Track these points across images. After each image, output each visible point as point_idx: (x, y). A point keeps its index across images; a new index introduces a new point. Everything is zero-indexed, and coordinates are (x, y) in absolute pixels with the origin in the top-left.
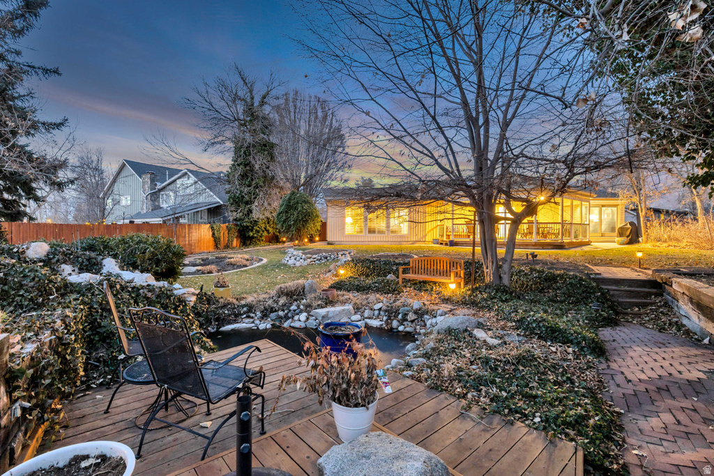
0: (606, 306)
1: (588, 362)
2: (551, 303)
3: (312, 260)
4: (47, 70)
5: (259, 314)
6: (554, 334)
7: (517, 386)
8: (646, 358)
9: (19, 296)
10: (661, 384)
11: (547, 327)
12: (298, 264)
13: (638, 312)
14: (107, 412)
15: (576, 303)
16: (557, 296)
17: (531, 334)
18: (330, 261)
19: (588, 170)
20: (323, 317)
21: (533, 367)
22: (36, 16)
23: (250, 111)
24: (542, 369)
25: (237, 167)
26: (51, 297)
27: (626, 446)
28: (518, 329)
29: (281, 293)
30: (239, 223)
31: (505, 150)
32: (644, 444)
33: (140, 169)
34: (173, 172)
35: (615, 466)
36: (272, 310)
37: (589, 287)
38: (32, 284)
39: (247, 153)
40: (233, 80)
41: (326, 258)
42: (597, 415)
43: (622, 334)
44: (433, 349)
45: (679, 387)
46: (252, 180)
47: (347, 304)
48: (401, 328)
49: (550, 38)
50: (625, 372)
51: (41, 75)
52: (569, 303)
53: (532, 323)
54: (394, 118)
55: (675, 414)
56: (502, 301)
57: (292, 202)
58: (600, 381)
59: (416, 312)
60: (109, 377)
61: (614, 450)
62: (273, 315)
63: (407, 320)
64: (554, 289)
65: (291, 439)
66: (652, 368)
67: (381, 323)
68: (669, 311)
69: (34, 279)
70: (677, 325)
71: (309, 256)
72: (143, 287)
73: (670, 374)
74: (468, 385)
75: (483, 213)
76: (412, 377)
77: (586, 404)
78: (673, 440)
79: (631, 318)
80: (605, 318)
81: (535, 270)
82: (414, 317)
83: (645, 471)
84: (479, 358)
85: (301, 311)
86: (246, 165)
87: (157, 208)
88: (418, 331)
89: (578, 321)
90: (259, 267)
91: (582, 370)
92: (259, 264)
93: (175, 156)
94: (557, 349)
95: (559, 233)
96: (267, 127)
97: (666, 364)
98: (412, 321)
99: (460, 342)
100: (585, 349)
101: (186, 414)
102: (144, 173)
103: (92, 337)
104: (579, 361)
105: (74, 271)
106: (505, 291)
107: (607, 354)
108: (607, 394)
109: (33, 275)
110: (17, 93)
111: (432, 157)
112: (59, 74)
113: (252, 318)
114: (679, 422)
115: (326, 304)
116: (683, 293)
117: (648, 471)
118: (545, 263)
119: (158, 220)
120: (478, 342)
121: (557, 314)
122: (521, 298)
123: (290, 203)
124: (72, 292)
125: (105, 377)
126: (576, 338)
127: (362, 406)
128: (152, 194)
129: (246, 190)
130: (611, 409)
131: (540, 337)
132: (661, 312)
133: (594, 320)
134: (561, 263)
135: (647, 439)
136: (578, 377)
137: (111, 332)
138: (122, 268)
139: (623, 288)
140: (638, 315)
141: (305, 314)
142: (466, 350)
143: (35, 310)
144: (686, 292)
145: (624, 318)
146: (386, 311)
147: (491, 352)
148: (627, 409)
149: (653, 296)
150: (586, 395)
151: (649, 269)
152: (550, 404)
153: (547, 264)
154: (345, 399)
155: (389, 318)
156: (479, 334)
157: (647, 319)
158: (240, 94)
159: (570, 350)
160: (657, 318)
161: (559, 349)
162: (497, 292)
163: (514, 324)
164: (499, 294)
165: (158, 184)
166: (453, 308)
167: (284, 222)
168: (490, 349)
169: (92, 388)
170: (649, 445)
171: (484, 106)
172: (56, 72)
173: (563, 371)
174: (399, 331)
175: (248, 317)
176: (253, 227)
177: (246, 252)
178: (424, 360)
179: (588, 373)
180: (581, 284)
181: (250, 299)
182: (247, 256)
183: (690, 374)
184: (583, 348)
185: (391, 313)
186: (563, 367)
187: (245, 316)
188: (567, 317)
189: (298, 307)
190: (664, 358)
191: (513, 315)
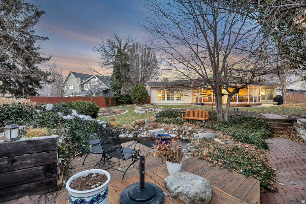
0: (268, 130)
1: (261, 151)
2: (245, 128)
3: (146, 111)
4: (44, 38)
5: (128, 132)
6: (246, 140)
7: (233, 159)
8: (285, 150)
9: (48, 123)
10: (291, 160)
11: (244, 138)
12: (140, 113)
13: (282, 133)
14: (83, 164)
15: (256, 129)
16: (247, 126)
17: (237, 140)
18: (153, 111)
19: (261, 74)
20: (153, 133)
21: (239, 153)
22: (40, 17)
23: (120, 51)
24: (242, 153)
25: (115, 74)
26: (59, 124)
27: (276, 182)
28: (232, 138)
29: (136, 124)
30: (115, 96)
31: (226, 67)
32: (284, 182)
33: (76, 75)
34: (89, 76)
35: (272, 188)
36: (133, 130)
37: (261, 122)
38: (52, 119)
39: (119, 69)
40: (113, 39)
41: (151, 110)
42: (265, 170)
43: (275, 141)
44: (199, 145)
45: (299, 161)
46: (121, 79)
47: (162, 128)
48: (184, 138)
49: (245, 21)
50: (276, 155)
51: (42, 40)
52: (253, 129)
53: (238, 136)
54: (180, 54)
55: (296, 171)
56: (225, 127)
57: (137, 88)
58: (266, 158)
59: (190, 132)
60: (81, 153)
61: (272, 183)
62: (133, 132)
63: (186, 135)
64: (246, 123)
65: (152, 174)
66: (288, 154)
67: (175, 136)
68: (295, 132)
69: (52, 117)
70: (299, 138)
71: (144, 109)
72: (88, 121)
73: (295, 157)
74: (213, 158)
75: (216, 92)
76: (192, 155)
77: (261, 166)
78: (296, 180)
79: (279, 135)
80: (268, 135)
81: (238, 115)
82: (189, 133)
83: (284, 190)
84: (217, 149)
85: (144, 131)
86: (118, 73)
87: (83, 90)
88: (191, 139)
89: (257, 135)
90: (125, 114)
91: (259, 154)
92: (125, 112)
93: (91, 70)
94: (248, 146)
95: (248, 100)
96: (127, 58)
97: (293, 153)
98: (188, 135)
99: (209, 143)
100: (260, 146)
101: (111, 165)
102: (78, 77)
103: (73, 138)
104: (257, 151)
105: (62, 114)
106: (226, 124)
107: (269, 148)
108: (269, 163)
109: (52, 116)
110: (34, 47)
111: (196, 70)
112: (48, 39)
113: (125, 133)
114: (298, 174)
115: (154, 128)
116: (302, 125)
117: (285, 190)
118: (242, 112)
119: (84, 95)
120: (216, 143)
121: (248, 133)
122: (233, 126)
123: (136, 88)
124: (65, 122)
125: (79, 153)
126: (256, 142)
127: (178, 162)
128: (81, 85)
129: (118, 83)
130: (271, 169)
131: (241, 142)
132: (292, 133)
133: (263, 135)
134: (249, 112)
135: (285, 180)
136: (257, 157)
137: (80, 137)
138: (78, 114)
139: (275, 123)
140: (282, 134)
141: (146, 132)
142: (212, 146)
143: (54, 128)
144: (303, 124)
145: (276, 135)
146: (177, 131)
147: (221, 147)
148: (277, 169)
149: (289, 126)
150: (261, 163)
151: (287, 115)
152: (246, 166)
153: (243, 113)
154: (171, 160)
155: (179, 134)
156: (216, 140)
157: (286, 135)
158: (116, 45)
159: (254, 147)
160: (290, 135)
161: (249, 146)
162: (222, 124)
163: (230, 136)
164: (223, 125)
165: (84, 81)
166: (204, 130)
167: (134, 96)
168: (221, 145)
169: (75, 156)
170: (286, 182)
171: (217, 49)
172: (47, 38)
173: (251, 154)
174: (183, 139)
175: (124, 133)
176: (121, 98)
177: (119, 108)
178: (195, 149)
179: (261, 156)
180: (258, 121)
181: (124, 126)
182: (120, 109)
183: (304, 157)
184: (259, 146)
185: (180, 132)
186: (251, 153)
187: (123, 132)
188: (252, 134)
189: (143, 129)
190: (293, 151)
191: (230, 133)
